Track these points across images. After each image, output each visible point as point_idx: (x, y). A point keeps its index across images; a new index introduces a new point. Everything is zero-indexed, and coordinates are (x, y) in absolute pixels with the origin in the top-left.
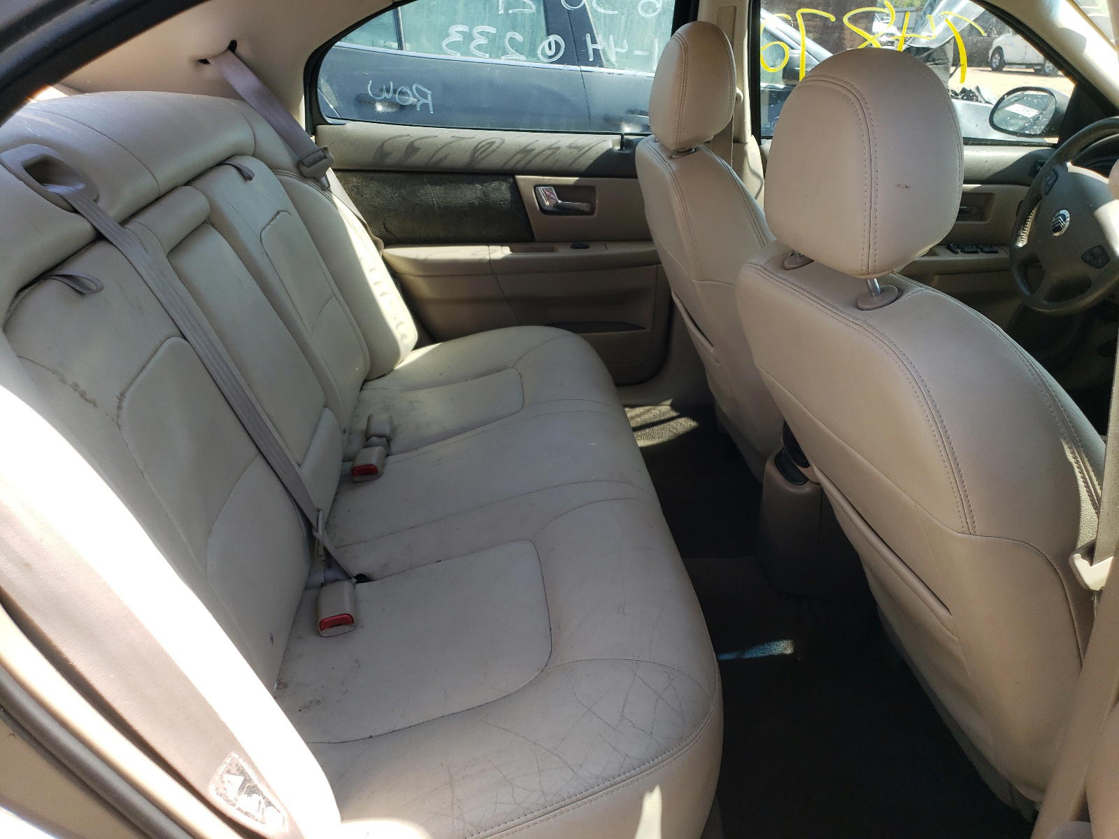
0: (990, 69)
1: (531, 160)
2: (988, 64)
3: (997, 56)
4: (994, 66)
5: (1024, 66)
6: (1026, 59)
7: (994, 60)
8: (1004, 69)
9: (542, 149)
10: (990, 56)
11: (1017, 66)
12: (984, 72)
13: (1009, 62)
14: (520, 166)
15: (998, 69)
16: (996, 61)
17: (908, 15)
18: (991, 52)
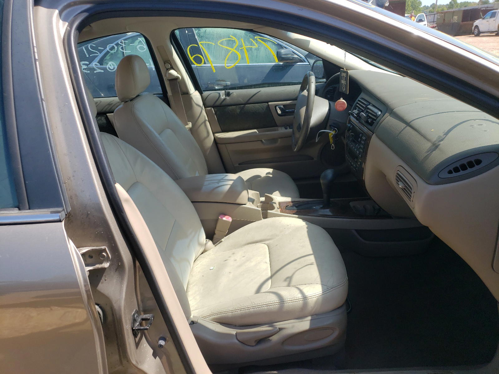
0: (474, 36)
1: (111, 108)
2: (473, 34)
3: (476, 29)
4: (475, 34)
5: (489, 33)
6: (490, 29)
7: (475, 32)
8: (480, 35)
9: (116, 103)
10: (473, 29)
11: (486, 33)
12: (471, 37)
13: (482, 31)
14: (108, 110)
15: (478, 35)
16: (476, 31)
17: (436, 15)
18: (473, 28)
